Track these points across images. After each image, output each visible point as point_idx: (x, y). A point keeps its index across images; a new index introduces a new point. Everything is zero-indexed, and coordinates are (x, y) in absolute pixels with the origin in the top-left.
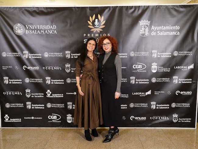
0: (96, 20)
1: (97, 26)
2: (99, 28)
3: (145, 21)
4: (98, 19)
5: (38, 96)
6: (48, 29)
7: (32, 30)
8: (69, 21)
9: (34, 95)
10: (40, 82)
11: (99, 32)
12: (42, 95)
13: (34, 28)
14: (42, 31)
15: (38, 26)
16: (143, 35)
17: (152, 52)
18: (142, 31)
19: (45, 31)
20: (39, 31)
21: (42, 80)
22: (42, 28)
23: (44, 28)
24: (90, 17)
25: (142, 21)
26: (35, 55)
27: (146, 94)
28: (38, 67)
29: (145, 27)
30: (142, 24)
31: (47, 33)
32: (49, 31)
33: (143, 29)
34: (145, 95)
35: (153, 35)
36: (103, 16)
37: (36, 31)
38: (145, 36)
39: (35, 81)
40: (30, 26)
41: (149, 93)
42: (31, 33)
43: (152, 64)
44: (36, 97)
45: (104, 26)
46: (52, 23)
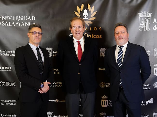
0: (85, 11)
1: (86, 17)
2: (89, 20)
3: (145, 12)
4: (87, 9)
5: (10, 104)
6: (25, 20)
7: (5, 21)
8: (51, 12)
9: (4, 103)
10: (13, 85)
11: (88, 25)
12: (14, 103)
13: (7, 20)
14: (17, 23)
15: (13, 16)
16: (143, 29)
17: (154, 50)
18: (142, 24)
19: (21, 23)
20: (13, 23)
21: (15, 83)
22: (17, 19)
23: (20, 19)
24: (78, 7)
25: (142, 13)
26: (7, 52)
27: (147, 102)
28: (11, 67)
29: (145, 20)
30: (142, 16)
31: (24, 26)
32: (26, 23)
33: (142, 22)
34: (146, 104)
35: (155, 29)
36: (94, 6)
37: (10, 22)
38: (145, 31)
39: (6, 84)
40: (3, 17)
41: (151, 101)
42: (3, 24)
43: (155, 65)
44: (7, 104)
45: (95, 18)
46: (30, 13)
